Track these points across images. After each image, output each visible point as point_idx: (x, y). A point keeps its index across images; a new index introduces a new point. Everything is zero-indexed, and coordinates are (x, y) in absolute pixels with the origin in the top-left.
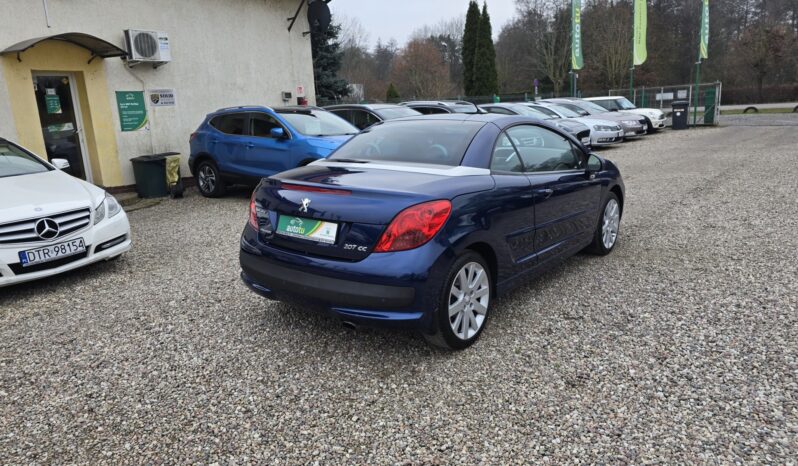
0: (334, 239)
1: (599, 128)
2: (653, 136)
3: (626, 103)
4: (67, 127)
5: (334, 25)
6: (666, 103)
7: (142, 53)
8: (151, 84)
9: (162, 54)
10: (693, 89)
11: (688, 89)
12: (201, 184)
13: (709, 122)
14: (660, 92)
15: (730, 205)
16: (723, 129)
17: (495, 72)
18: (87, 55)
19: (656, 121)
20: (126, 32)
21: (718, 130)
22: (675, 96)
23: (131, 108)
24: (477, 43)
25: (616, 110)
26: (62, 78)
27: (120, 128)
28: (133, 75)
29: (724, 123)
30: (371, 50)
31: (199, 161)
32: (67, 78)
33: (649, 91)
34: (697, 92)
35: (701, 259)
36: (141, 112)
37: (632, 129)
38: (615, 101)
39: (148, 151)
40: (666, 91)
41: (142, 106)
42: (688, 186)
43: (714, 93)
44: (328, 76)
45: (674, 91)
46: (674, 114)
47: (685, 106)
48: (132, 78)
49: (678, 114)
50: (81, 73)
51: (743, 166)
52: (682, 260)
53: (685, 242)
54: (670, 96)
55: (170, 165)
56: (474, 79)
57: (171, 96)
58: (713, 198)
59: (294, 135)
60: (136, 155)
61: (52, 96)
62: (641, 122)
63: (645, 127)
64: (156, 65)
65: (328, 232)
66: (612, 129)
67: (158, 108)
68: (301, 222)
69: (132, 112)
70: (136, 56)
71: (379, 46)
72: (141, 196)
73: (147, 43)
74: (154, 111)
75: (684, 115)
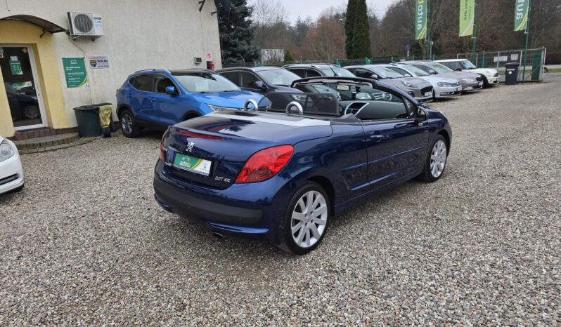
0: (208, 172)
1: (442, 84)
2: (487, 90)
3: (469, 64)
4: (27, 84)
5: (247, 6)
6: (502, 64)
7: (81, 29)
8: (88, 53)
9: (96, 31)
10: (523, 53)
11: (519, 53)
12: (124, 127)
13: (535, 79)
14: (496, 55)
15: (526, 154)
16: (546, 84)
17: (368, 40)
18: (40, 31)
19: (491, 79)
20: (69, 14)
21: (541, 85)
22: (509, 58)
23: (74, 70)
24: (356, 18)
25: (460, 70)
26: (23, 48)
27: (66, 86)
28: (76, 46)
29: (548, 79)
30: (293, 24)
31: (122, 109)
32: (26, 48)
33: (488, 55)
34: (526, 55)
35: (480, 210)
36: (83, 73)
37: (470, 85)
38: (459, 62)
39: (88, 102)
40: (502, 55)
41: (83, 69)
42: (498, 135)
43: (540, 56)
44: (243, 45)
45: (509, 55)
46: (507, 72)
47: (516, 67)
48: (75, 48)
49: (510, 73)
50: (35, 44)
51: (550, 117)
52: (463, 210)
53: (473, 191)
54: (505, 58)
55: (103, 113)
56: (353, 46)
57: (106, 61)
58: (514, 147)
59: (182, 92)
60: (78, 105)
61: (15, 62)
62: (478, 79)
63: (481, 83)
64: (93, 38)
65: (205, 167)
66: (453, 85)
67: (96, 70)
68: (188, 158)
69: (75, 73)
70: (76, 32)
71: (299, 22)
72: (81, 136)
73: (84, 22)
74: (93, 73)
75: (515, 73)
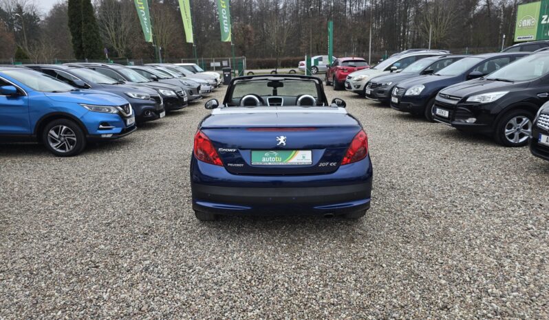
0: (310, 161)
3: (198, 68)
6: (218, 68)
10: (231, 60)
11: (228, 60)
14: (213, 61)
19: (219, 80)
22: (221, 64)
25: (196, 72)
33: (205, 61)
34: (233, 62)
43: (242, 63)
45: (221, 61)
46: (224, 75)
47: (229, 71)
49: (227, 75)
65: (304, 157)
68: (275, 153)
75: (230, 76)
